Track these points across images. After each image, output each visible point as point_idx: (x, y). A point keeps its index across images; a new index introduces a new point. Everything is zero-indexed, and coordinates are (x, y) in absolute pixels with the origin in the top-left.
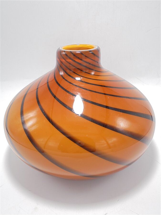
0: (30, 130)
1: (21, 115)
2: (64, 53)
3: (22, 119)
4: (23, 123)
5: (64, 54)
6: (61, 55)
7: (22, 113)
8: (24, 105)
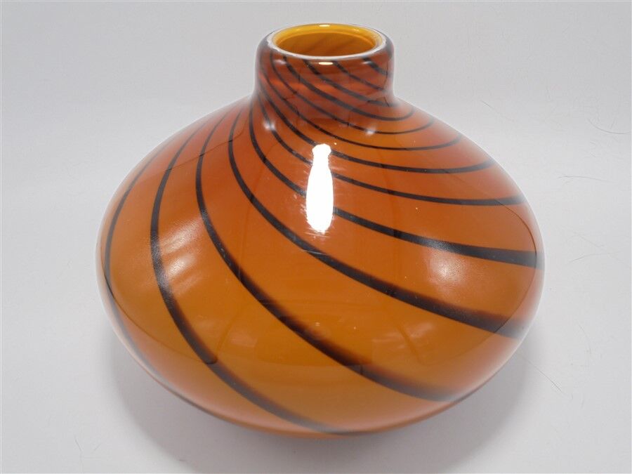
0: (178, 292)
1: (152, 238)
2: (282, 62)
3: (153, 250)
4: (158, 265)
5: (282, 67)
6: (274, 69)
7: (155, 233)
8: (162, 203)
